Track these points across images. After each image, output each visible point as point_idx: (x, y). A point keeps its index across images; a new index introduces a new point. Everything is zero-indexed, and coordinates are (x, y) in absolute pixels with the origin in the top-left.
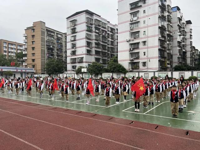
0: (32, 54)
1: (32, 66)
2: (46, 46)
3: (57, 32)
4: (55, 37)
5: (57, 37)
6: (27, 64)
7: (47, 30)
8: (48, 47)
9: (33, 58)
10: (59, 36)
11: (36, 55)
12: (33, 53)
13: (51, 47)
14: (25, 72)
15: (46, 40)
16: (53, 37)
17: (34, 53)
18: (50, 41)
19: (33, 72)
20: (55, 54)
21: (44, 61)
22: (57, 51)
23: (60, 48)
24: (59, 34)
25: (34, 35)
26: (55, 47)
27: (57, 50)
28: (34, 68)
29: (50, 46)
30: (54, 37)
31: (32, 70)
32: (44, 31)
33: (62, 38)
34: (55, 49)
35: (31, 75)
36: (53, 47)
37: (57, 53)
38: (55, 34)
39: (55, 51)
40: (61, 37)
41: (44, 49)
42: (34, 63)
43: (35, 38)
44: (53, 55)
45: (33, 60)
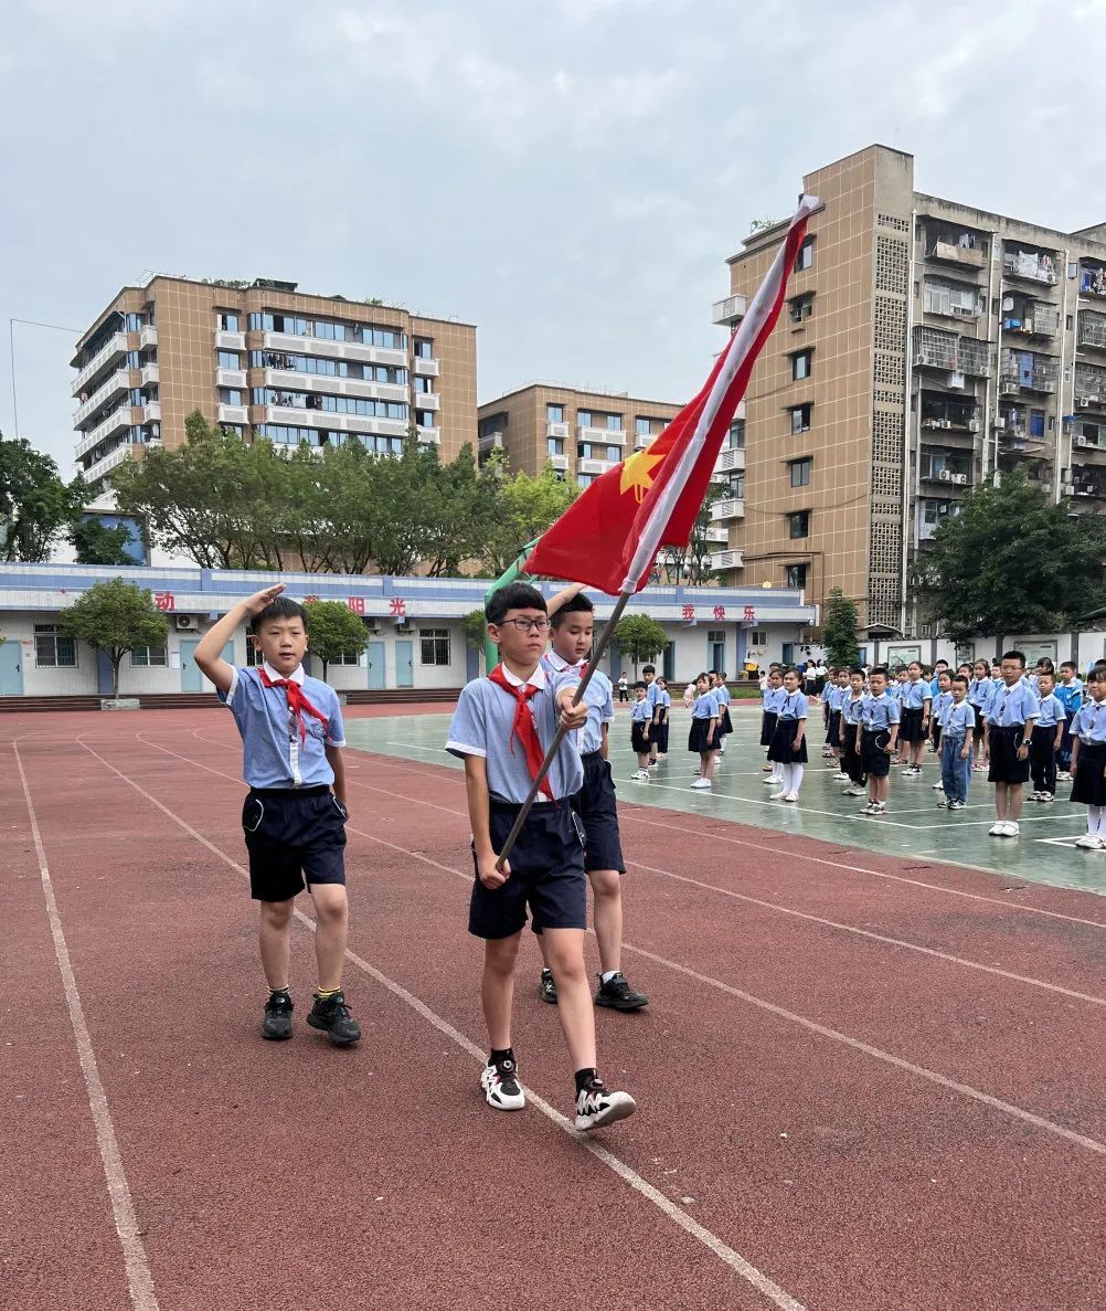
0: (791, 463)
1: (789, 568)
2: (915, 384)
3: (1012, 235)
4: (994, 284)
5: (1012, 277)
6: (744, 559)
7: (925, 221)
8: (931, 387)
9: (800, 501)
10: (1028, 266)
11: (818, 470)
12: (795, 455)
13: (957, 382)
14: (738, 625)
15: (911, 323)
16: (976, 289)
17: (808, 459)
18: (949, 327)
19: (803, 625)
20: (985, 447)
21: (896, 518)
22: (1001, 422)
23: (1027, 383)
24: (1030, 249)
25: (810, 295)
26: (983, 380)
27: (1006, 404)
28: (802, 584)
29: (945, 374)
30: (981, 280)
31: (793, 602)
32: (900, 235)
33: (1046, 287)
34: (990, 401)
35: (787, 648)
36: (971, 379)
37: (1007, 439)
38: (996, 254)
39: (986, 421)
40: (1043, 276)
41: (897, 408)
42: (801, 545)
43: (815, 318)
44: (962, 459)
45: (800, 522)
